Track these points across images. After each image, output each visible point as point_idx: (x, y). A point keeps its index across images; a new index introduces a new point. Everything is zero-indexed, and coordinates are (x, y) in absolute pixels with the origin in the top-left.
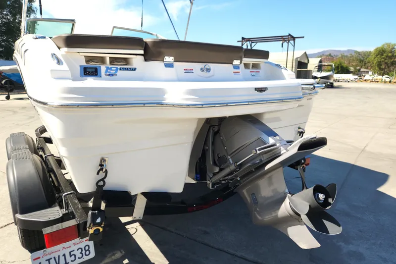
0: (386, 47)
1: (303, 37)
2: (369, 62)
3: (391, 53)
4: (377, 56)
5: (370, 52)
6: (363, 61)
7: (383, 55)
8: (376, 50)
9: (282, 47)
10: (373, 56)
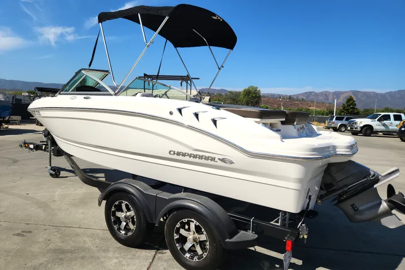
0: (251, 89)
1: (199, 79)
2: (240, 101)
3: (255, 94)
4: (245, 96)
5: (240, 92)
6: (235, 99)
7: (249, 96)
8: (245, 91)
9: (181, 85)
10: (242, 96)
